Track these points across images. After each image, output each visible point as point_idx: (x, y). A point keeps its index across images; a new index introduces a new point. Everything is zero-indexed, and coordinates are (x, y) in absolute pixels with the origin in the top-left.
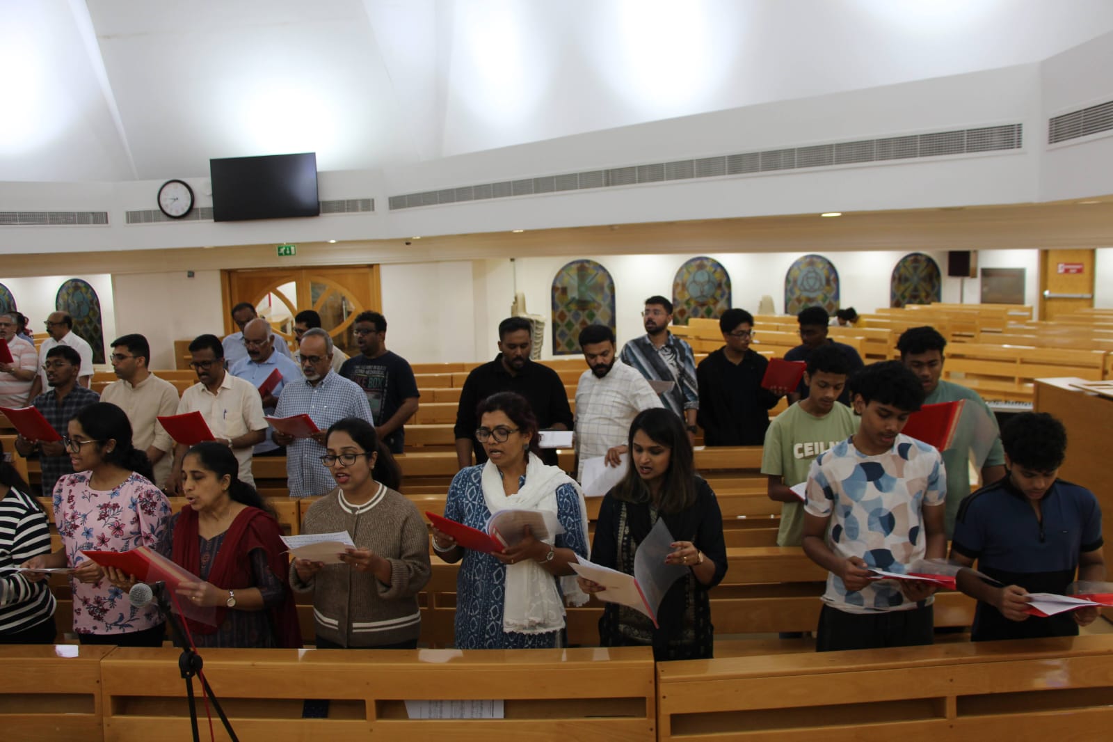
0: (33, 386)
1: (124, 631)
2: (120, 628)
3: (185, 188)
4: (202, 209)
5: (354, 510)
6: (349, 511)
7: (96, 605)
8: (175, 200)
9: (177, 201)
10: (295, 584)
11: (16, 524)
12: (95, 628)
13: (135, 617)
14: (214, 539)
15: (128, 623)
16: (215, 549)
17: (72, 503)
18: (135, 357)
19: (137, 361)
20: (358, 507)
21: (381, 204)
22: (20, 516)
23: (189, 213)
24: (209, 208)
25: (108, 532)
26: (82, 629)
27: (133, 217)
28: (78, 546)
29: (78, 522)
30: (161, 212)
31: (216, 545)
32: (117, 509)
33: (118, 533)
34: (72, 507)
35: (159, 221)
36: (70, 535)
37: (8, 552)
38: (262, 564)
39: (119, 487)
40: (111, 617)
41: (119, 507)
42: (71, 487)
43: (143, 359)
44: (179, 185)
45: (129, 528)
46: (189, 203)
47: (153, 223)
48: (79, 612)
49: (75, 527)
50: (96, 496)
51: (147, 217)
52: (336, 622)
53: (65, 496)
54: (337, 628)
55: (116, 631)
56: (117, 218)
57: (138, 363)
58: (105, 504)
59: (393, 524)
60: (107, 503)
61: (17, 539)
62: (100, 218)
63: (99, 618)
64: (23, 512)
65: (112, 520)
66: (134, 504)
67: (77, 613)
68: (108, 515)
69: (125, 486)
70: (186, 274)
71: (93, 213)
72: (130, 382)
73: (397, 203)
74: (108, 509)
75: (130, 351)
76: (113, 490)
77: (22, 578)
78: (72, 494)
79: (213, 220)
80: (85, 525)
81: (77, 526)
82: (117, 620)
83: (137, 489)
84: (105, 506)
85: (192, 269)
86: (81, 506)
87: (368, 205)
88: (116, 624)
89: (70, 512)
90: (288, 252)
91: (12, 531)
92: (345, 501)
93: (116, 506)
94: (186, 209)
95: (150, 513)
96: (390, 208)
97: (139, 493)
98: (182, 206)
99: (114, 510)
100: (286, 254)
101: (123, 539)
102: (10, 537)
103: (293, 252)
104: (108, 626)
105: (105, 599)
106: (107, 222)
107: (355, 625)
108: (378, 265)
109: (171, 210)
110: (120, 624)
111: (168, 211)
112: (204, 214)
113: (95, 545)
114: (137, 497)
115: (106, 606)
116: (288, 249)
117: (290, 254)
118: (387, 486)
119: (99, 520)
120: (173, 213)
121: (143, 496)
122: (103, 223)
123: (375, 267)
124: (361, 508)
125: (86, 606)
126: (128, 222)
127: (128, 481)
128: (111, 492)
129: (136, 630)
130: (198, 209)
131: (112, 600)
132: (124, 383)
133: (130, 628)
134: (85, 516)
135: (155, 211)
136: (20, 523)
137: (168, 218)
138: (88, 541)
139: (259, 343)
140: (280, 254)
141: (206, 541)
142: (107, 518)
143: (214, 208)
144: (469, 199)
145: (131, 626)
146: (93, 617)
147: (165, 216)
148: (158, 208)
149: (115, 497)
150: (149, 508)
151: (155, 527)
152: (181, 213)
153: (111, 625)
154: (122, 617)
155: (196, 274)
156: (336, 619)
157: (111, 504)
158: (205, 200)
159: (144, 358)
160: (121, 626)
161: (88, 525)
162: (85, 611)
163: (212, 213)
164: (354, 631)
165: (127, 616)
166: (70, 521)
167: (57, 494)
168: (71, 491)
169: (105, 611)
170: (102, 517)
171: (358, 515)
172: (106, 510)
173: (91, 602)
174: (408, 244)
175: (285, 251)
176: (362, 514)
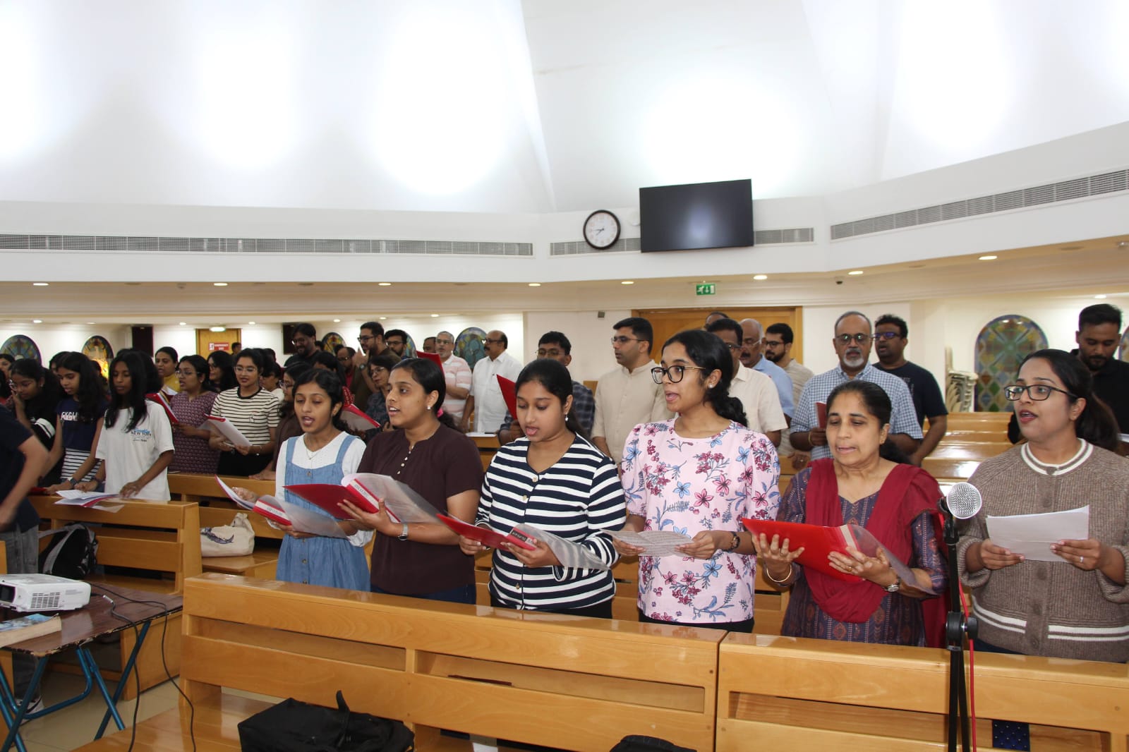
0: (466, 406)
1: (714, 620)
2: (710, 616)
3: (611, 218)
4: (628, 240)
5: (1051, 470)
6: (1044, 472)
7: (685, 583)
8: (601, 230)
9: (603, 232)
10: (964, 573)
11: (593, 474)
12: (679, 614)
13: (729, 603)
14: (861, 502)
15: (721, 610)
16: (864, 513)
17: (654, 455)
18: (639, 341)
19: (640, 345)
20: (1057, 466)
21: (822, 233)
22: (598, 465)
23: (614, 245)
24: (635, 239)
25: (712, 489)
26: (662, 615)
27: (557, 249)
28: (668, 506)
29: (668, 476)
30: (586, 244)
31: (865, 508)
32: (720, 460)
33: (723, 490)
34: (656, 459)
35: (583, 252)
36: (656, 492)
37: (585, 506)
38: (925, 538)
39: (720, 435)
40: (701, 600)
41: (723, 458)
42: (650, 437)
43: (647, 344)
44: (606, 216)
45: (735, 486)
46: (615, 234)
47: (577, 255)
48: (659, 592)
49: (665, 481)
50: (691, 444)
51: (572, 248)
52: (1023, 623)
53: (642, 447)
54: (1023, 632)
55: (705, 619)
56: (542, 249)
57: (641, 348)
58: (704, 454)
59: (1112, 489)
60: (706, 452)
61: (594, 491)
62: (525, 249)
63: (686, 601)
64: (600, 460)
65: (716, 474)
66: (744, 456)
67: (657, 593)
68: (710, 468)
69: (727, 434)
70: (597, 314)
71: (519, 244)
72: (627, 368)
73: (840, 231)
74: (709, 460)
75: (634, 333)
76: (713, 437)
77: (602, 544)
78: (652, 444)
79: (640, 251)
80: (679, 479)
81: (667, 481)
82: (708, 606)
83: (747, 438)
84: (705, 457)
85: (601, 309)
86: (669, 457)
87: (806, 235)
88: (706, 610)
89: (653, 466)
90: (707, 291)
91: (589, 482)
92: (1035, 459)
93: (718, 457)
94: (612, 240)
95: (765, 467)
96: (833, 238)
97: (750, 442)
98: (607, 238)
99: (718, 462)
100: (705, 293)
101: (727, 500)
102: (586, 488)
103: (712, 291)
104: (697, 612)
105: (698, 576)
106: (532, 254)
107: (1052, 628)
108: (801, 307)
109: (597, 240)
110: (711, 610)
111: (593, 242)
112: (630, 245)
113: (691, 505)
114: (749, 446)
115: (698, 585)
116: (707, 288)
117: (709, 293)
118: (1092, 443)
119: (697, 472)
120: (599, 244)
121: (757, 446)
122: (527, 254)
123: (797, 310)
124: (1062, 468)
125: (670, 585)
126: (552, 254)
127: (729, 428)
128: (710, 439)
129: (728, 621)
130: (623, 240)
131: (706, 578)
132: (623, 370)
133: (721, 616)
134: (677, 469)
135: (579, 242)
136: (598, 472)
137: (594, 250)
138: (681, 500)
139: (751, 343)
140: (699, 293)
141: (849, 505)
142: (709, 471)
143: (641, 238)
144: (936, 219)
145: (724, 615)
146: (678, 600)
147: (589, 247)
148: (582, 239)
149: (716, 446)
150: (763, 462)
151: (768, 485)
152: (606, 244)
153: (700, 611)
154: (714, 602)
155: (606, 315)
156: (1023, 618)
157: (713, 454)
158: (632, 230)
159: (647, 342)
160: (712, 613)
161: (682, 480)
162: (667, 590)
163: (639, 243)
164: (1050, 637)
165: (721, 602)
166: (656, 474)
167: (632, 446)
168: (651, 441)
169: (696, 591)
170: (701, 470)
171: (1058, 476)
172: (705, 463)
173: (679, 579)
174: (839, 283)
175: (704, 289)
176: (1063, 476)
